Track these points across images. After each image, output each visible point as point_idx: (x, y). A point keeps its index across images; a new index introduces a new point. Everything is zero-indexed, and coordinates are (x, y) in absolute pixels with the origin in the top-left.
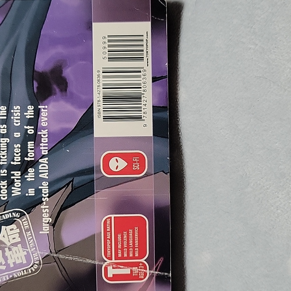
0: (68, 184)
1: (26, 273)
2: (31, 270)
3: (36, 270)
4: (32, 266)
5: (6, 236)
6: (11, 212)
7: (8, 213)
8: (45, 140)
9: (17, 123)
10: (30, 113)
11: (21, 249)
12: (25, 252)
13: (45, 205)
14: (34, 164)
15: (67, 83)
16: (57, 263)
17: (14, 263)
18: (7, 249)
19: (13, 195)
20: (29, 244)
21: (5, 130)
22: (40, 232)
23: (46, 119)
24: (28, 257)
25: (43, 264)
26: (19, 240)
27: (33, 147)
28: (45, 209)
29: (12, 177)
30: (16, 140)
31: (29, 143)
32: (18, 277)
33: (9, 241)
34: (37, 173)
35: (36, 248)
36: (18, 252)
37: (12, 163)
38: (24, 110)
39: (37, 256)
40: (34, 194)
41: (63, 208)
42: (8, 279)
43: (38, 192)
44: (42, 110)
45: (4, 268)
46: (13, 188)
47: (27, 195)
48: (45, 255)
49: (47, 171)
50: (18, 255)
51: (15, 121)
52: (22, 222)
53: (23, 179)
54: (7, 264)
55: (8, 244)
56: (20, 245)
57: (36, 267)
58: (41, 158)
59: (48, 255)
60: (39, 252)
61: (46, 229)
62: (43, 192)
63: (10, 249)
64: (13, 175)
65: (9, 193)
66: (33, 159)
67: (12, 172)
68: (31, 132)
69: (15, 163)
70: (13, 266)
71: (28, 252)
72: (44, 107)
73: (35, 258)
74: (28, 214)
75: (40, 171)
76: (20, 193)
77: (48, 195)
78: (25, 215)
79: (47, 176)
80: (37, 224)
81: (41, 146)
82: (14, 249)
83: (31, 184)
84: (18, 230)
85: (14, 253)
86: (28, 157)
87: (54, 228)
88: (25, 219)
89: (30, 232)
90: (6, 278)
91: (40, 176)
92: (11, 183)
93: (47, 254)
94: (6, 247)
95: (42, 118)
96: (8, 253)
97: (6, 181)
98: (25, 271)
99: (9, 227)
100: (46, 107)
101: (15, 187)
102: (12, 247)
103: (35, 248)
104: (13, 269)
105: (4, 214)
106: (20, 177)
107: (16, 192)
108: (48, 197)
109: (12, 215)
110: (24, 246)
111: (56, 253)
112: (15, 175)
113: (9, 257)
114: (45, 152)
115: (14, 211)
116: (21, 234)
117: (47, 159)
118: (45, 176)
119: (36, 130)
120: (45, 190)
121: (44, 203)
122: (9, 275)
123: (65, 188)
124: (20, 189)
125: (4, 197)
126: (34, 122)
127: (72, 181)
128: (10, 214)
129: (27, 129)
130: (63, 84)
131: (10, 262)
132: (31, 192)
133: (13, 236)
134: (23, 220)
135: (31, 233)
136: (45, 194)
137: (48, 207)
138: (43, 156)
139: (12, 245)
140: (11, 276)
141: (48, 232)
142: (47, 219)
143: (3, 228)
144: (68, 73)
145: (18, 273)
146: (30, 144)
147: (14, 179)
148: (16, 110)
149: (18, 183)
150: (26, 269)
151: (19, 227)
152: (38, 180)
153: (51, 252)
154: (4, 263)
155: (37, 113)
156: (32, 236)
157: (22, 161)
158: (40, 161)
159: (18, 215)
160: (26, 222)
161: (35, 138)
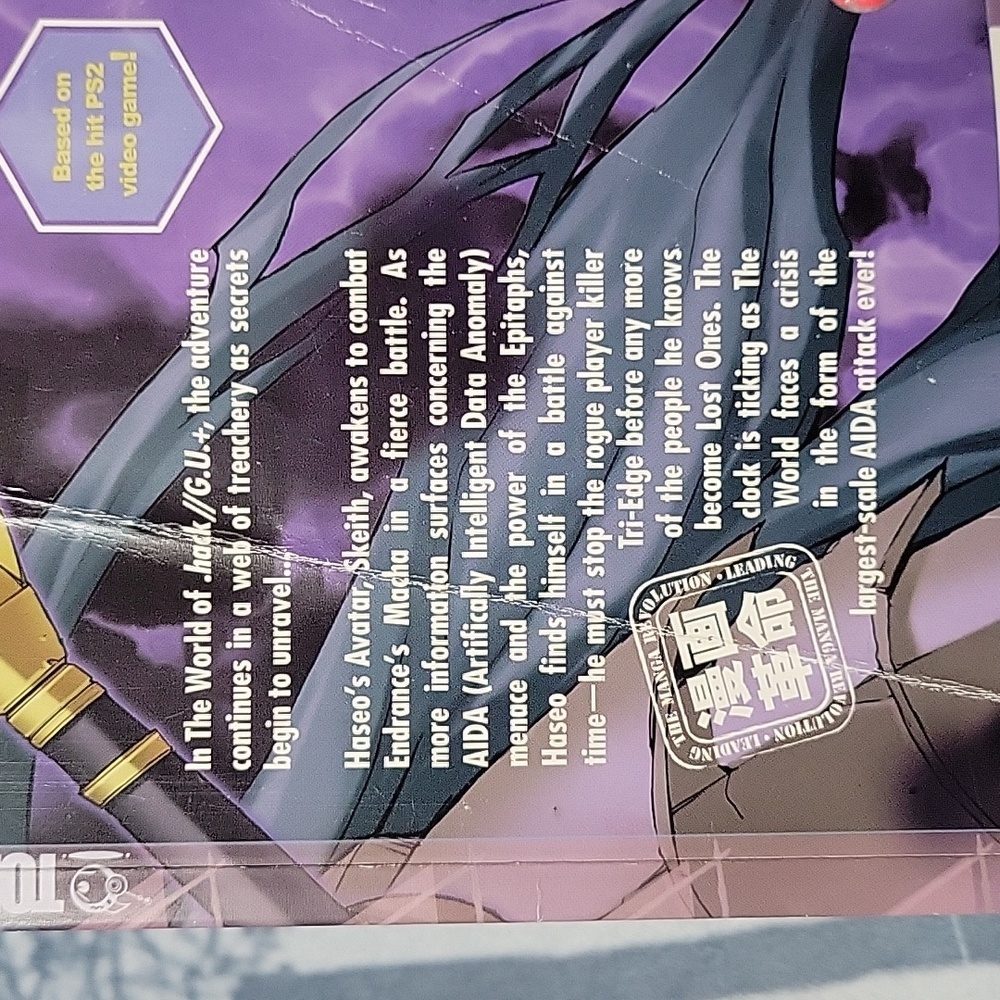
0: (931, 476)
1: (808, 729)
2: (825, 721)
3: (839, 720)
4: (827, 709)
5: (755, 620)
6: (772, 554)
7: (762, 556)
8: (867, 348)
9: (790, 299)
10: (825, 272)
11: (796, 657)
12: (809, 666)
13: (865, 535)
14: (835, 416)
15: (927, 188)
16: (897, 702)
17: (777, 700)
18: (757, 659)
19: (777, 504)
20: (820, 644)
21: (756, 318)
22: (852, 612)
23: (871, 289)
24: (815, 682)
25: (857, 703)
26: (792, 632)
27: (834, 370)
28: (865, 545)
29: (775, 454)
30: (785, 349)
31: (823, 356)
32: (788, 740)
33: (764, 635)
34: (845, 443)
35: (839, 656)
36: (787, 666)
37: (775, 413)
38: (809, 262)
39: (843, 678)
40: (835, 504)
41: (915, 545)
42: (758, 744)
43: (849, 495)
44: (860, 264)
45: (748, 712)
46: (777, 485)
47: (816, 504)
48: (865, 676)
49: (873, 437)
50: (790, 675)
51: (784, 293)
52: (802, 582)
53: (805, 461)
54: (756, 703)
55: (761, 643)
56: (793, 648)
57: (837, 711)
58: (856, 400)
59: (873, 677)
60: (846, 668)
61: (869, 602)
62: (861, 497)
63: (766, 659)
64: (778, 448)
65: (767, 499)
66: (834, 403)
67: (775, 440)
68: (829, 324)
69: (783, 414)
70: (773, 707)
71: (816, 667)
72: (863, 254)
73: (834, 686)
74: (818, 558)
75: (854, 438)
76: (796, 500)
77: (874, 505)
78: (809, 560)
79: (874, 450)
80: (843, 589)
81: (857, 367)
82: (778, 657)
83: (826, 475)
84: (789, 606)
85: (778, 668)
86: (818, 397)
87: (889, 598)
88: (810, 573)
89: (822, 610)
90: (753, 742)
91: (854, 450)
92: (772, 470)
93: (870, 673)
94: (756, 652)
95: (860, 285)
96: (759, 670)
97: (758, 466)
98: (806, 722)
99: (763, 597)
100: (871, 254)
101: (782, 481)
102: (773, 651)
103: (835, 657)
104: (772, 715)
105: (751, 559)
106: (796, 455)
107: (786, 495)
108: (877, 511)
109: (773, 559)
110: (806, 649)
111: (896, 671)
112: (784, 447)
113: (762, 683)
114: (868, 383)
115: (779, 551)
116: (797, 617)
117: (873, 402)
118: (867, 451)
119: (842, 319)
120: (868, 493)
121: (865, 529)
122: (760, 733)
123: (922, 487)
124: (796, 489)
125: (751, 510)
126: (838, 295)
127: (943, 467)
128: (768, 558)
129: (818, 319)
130: (917, 189)
131: (766, 695)
132: (828, 497)
133: (776, 622)
134: (804, 576)
135: (826, 613)
136: (868, 503)
137: (873, 539)
138: (862, 396)
139: (773, 646)
140: (767, 738)
141: (873, 612)
142: (870, 573)
143: (748, 597)
144: (929, 158)
145: (787, 728)
146: (827, 361)
147: (779, 460)
148: (788, 260)
149: (790, 472)
150: (809, 719)
151: (792, 595)
152: (848, 462)
153: (880, 667)
154: (747, 698)
155: (846, 270)
156: (828, 621)
157: (804, 407)
158: (854, 408)
159: (789, 562)
160: (811, 579)
161: (841, 342)
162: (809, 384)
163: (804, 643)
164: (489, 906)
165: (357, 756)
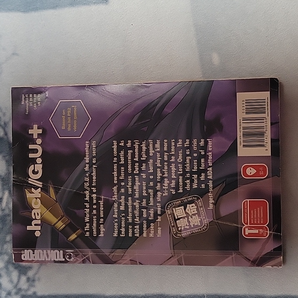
0: (223, 182)
1: (200, 231)
2: (203, 229)
3: (205, 229)
4: (203, 227)
5: (189, 210)
6: (192, 197)
7: (190, 197)
8: (210, 157)
9: (195, 148)
10: (202, 143)
11: (197, 217)
12: (200, 219)
13: (211, 193)
14: (205, 171)
15: (222, 127)
16: (217, 225)
17: (194, 225)
18: (190, 217)
19: (193, 187)
20: (202, 215)
21: (189, 152)
22: (208, 208)
23: (211, 146)
24: (201, 222)
25: (209, 226)
26: (197, 212)
27: (204, 162)
28: (210, 195)
29: (193, 178)
30: (195, 158)
31: (202, 159)
32: (196, 233)
33: (191, 213)
34: (206, 176)
35: (206, 217)
36: (196, 218)
37: (193, 170)
38: (199, 142)
39: (206, 221)
40: (204, 187)
41: (221, 195)
42: (190, 233)
43: (207, 186)
44: (209, 141)
45: (188, 227)
46: (193, 184)
47: (201, 187)
48: (211, 221)
49: (211, 175)
50: (196, 220)
51: (194, 147)
52: (198, 202)
54: (190, 225)
55: (191, 214)
56: (197, 215)
57: (205, 227)
58: (208, 168)
59: (212, 221)
60: (207, 219)
61: (211, 206)
62: (210, 186)
63: (191, 217)
64: (193, 177)
65: (191, 186)
66: (204, 168)
67: (193, 175)
68: (203, 153)
69: (194, 170)
71: (201, 219)
72: (209, 140)
73: (205, 223)
74: (201, 198)
75: (208, 175)
76: (197, 187)
77: (212, 188)
78: (200, 198)
79: (212, 177)
80: (206, 204)
81: (208, 161)
82: (194, 217)
83: (203, 182)
84: (196, 207)
85: (194, 219)
86: (201, 167)
87: (215, 206)
88: (200, 201)
89: (202, 208)
90: (189, 233)
91: (208, 177)
92: (192, 181)
93: (212, 220)
94: (190, 216)
95: (209, 146)
96: (190, 219)
97: (189, 180)
98: (199, 230)
99: (191, 205)
100: (211, 140)
101: (194, 183)
102: (193, 216)
103: (205, 217)
104: (193, 228)
105: (188, 198)
106: (197, 178)
107: (195, 186)
108: (212, 189)
109: (193, 198)
110: (199, 216)
111: (217, 220)
113: (191, 222)
114: (210, 164)
115: (194, 197)
116: (197, 209)
117: (211, 168)
118: (211, 177)
119: (206, 152)
120: (211, 184)
121: (210, 192)
122: (190, 231)
123: (221, 185)
124: (197, 185)
125: (188, 189)
126: (205, 147)
127: (226, 180)
128: (192, 198)
129: (201, 152)
130: (220, 127)
131: (192, 224)
132: (203, 186)
133: (193, 210)
134: (199, 201)
135: (203, 208)
136: (211, 187)
138: (210, 167)
139: (193, 215)
140: (192, 232)
141: (212, 208)
142: (211, 201)
143: (188, 205)
144: (223, 121)
145: (195, 230)
146: (203, 160)
147: (194, 179)
148: (195, 141)
149: (196, 181)
150: (200, 229)
151: (196, 205)
152: (207, 180)
153: (214, 219)
154: (188, 225)
155: (206, 143)
156: (203, 210)
157: (198, 169)
158: (208, 169)
159: (196, 199)
160: (200, 202)
161: (206, 157)
162: (199, 165)
163: (199, 214)
164: (140, 262)
165: (115, 234)
